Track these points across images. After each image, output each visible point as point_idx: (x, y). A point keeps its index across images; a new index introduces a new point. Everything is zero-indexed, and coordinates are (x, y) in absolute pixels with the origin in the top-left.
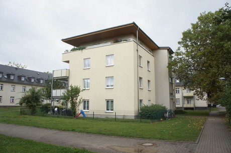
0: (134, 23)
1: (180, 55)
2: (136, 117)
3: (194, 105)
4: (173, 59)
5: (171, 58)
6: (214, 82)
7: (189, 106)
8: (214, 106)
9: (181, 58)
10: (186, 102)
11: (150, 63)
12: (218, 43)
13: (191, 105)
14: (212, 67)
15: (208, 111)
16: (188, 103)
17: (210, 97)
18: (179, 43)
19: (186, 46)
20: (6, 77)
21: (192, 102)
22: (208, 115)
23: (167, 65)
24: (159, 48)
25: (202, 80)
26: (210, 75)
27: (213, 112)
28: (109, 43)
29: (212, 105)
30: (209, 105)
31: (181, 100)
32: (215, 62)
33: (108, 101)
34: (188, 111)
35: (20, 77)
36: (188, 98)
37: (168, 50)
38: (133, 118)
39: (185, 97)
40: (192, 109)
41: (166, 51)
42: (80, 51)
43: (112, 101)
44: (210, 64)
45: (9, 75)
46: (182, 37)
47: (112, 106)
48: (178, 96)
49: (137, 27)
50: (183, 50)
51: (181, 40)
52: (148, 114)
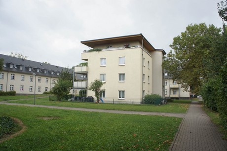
0: (141, 34)
1: (172, 56)
2: (142, 103)
3: (179, 95)
4: (166, 59)
5: (164, 58)
6: (196, 79)
7: (174, 96)
8: (196, 97)
9: (172, 59)
10: (172, 93)
11: (150, 63)
12: (200, 51)
13: (176, 95)
14: (195, 68)
15: (190, 100)
16: (174, 93)
17: (193, 89)
18: (171, 46)
19: (176, 49)
20: (16, 68)
21: (177, 93)
22: (190, 103)
23: (161, 64)
24: (155, 50)
25: (187, 77)
26: (193, 73)
27: (195, 101)
28: (122, 48)
29: (193, 96)
30: (191, 95)
31: (168, 91)
32: (197, 64)
33: (120, 91)
34: (174, 100)
35: (27, 68)
36: (175, 90)
37: (162, 52)
38: (140, 103)
39: (171, 88)
40: (177, 98)
41: (160, 53)
42: (98, 52)
43: (124, 91)
44: (193, 65)
45: (18, 66)
46: (173, 41)
47: (124, 94)
48: (167, 87)
49: (143, 37)
50: (174, 52)
51: (172, 44)
52: (150, 101)
